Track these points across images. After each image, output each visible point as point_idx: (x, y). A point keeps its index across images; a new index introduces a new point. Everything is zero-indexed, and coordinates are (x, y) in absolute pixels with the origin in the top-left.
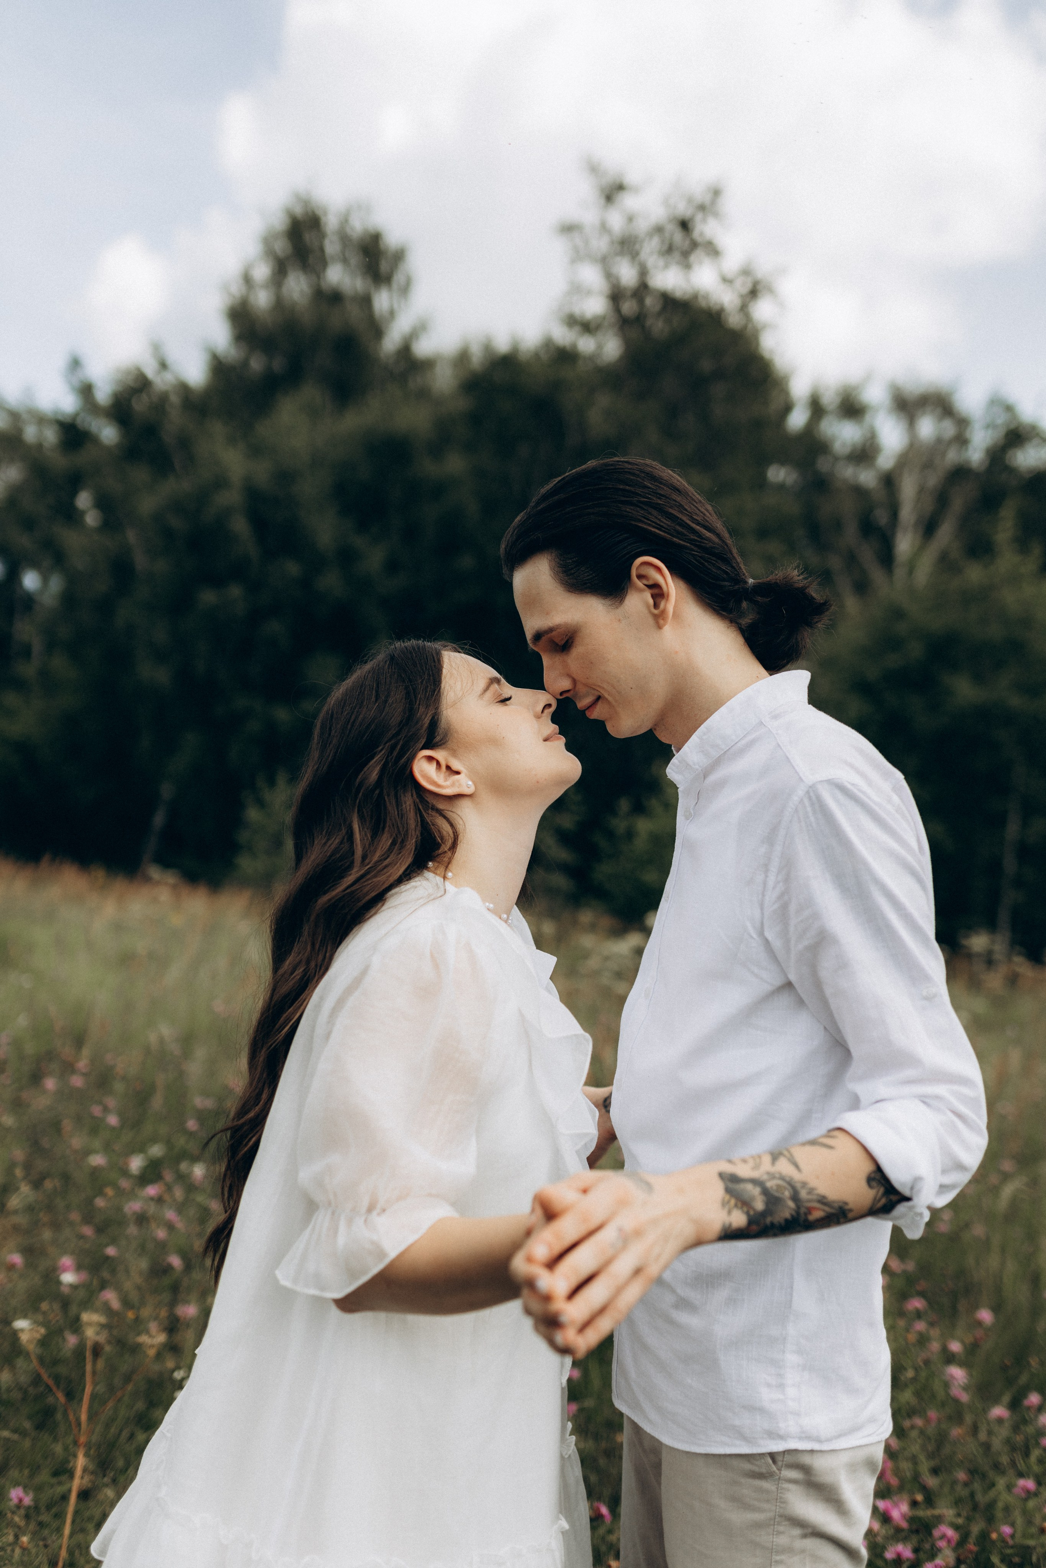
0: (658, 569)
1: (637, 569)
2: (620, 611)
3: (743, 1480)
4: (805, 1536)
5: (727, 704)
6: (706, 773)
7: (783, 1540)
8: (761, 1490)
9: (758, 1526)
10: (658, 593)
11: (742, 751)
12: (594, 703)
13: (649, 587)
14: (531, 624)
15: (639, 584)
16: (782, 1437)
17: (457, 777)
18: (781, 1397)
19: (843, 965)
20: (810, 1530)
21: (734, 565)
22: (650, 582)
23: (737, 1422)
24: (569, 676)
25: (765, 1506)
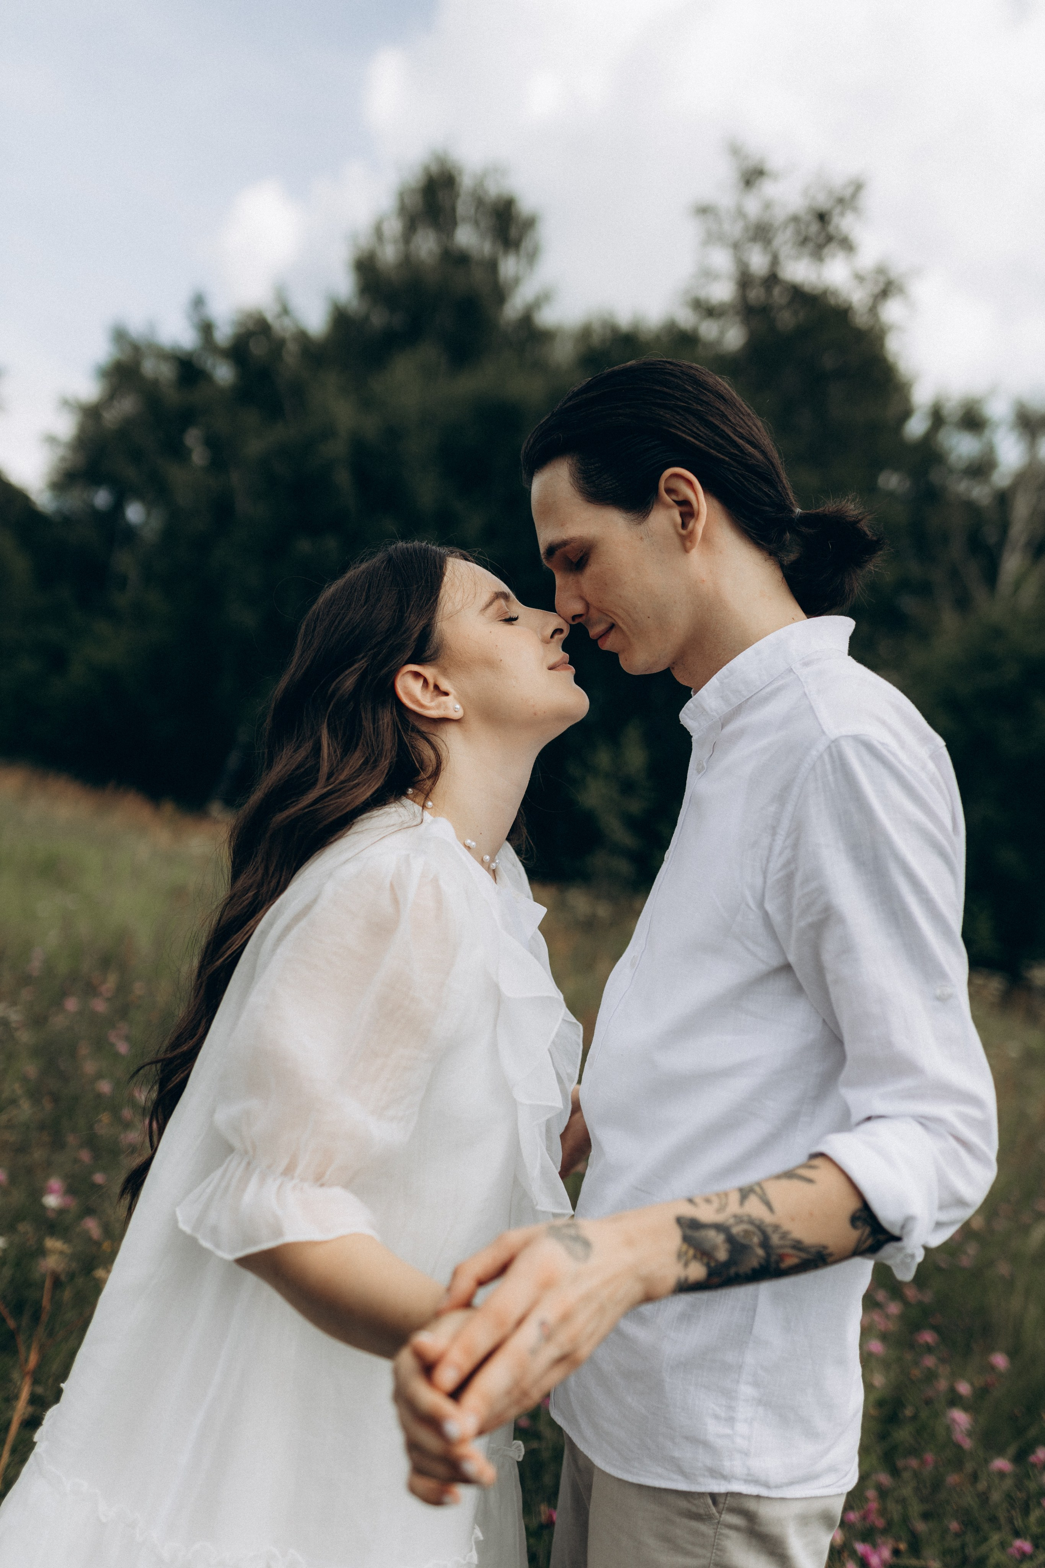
0: (690, 483)
1: (666, 480)
2: (642, 527)
3: (678, 1519)
5: (753, 646)
6: (725, 722)
8: (696, 1533)
10: (688, 512)
11: (766, 699)
12: (607, 632)
13: (679, 503)
14: (546, 535)
15: (667, 498)
16: (725, 1478)
17: (444, 698)
18: (728, 1431)
19: (847, 949)
21: (780, 489)
22: (680, 498)
23: (677, 1454)
24: (582, 598)
25: (700, 1551)
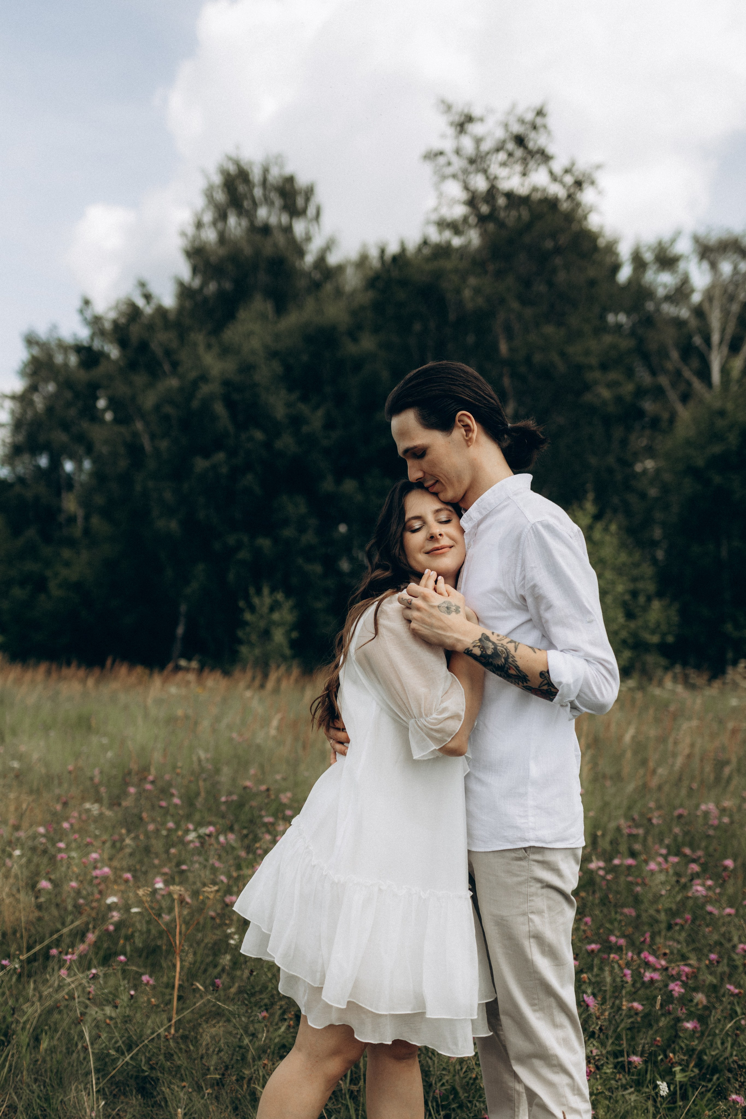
1: (459, 417)
2: (450, 438)
3: (512, 862)
4: (543, 888)
5: (491, 488)
6: (479, 524)
7: (533, 890)
8: (520, 866)
9: (520, 883)
10: (468, 429)
11: (500, 510)
12: (434, 485)
13: (463, 426)
14: (403, 445)
15: (459, 424)
16: (527, 840)
18: (526, 821)
20: (545, 884)
21: (502, 417)
22: (465, 424)
23: (506, 834)
24: (421, 470)
25: (523, 873)
